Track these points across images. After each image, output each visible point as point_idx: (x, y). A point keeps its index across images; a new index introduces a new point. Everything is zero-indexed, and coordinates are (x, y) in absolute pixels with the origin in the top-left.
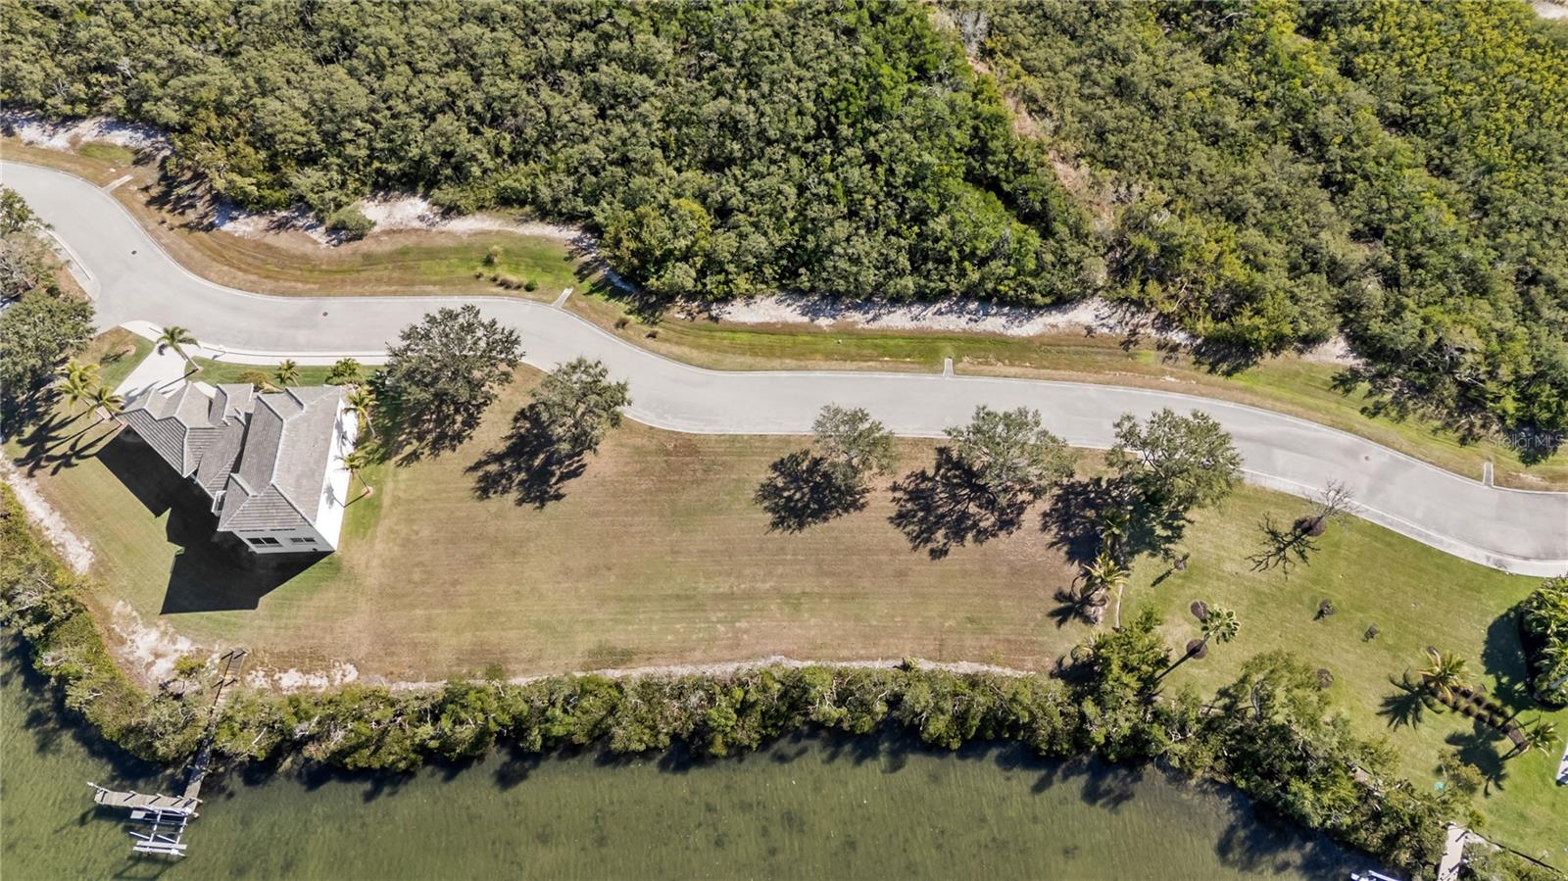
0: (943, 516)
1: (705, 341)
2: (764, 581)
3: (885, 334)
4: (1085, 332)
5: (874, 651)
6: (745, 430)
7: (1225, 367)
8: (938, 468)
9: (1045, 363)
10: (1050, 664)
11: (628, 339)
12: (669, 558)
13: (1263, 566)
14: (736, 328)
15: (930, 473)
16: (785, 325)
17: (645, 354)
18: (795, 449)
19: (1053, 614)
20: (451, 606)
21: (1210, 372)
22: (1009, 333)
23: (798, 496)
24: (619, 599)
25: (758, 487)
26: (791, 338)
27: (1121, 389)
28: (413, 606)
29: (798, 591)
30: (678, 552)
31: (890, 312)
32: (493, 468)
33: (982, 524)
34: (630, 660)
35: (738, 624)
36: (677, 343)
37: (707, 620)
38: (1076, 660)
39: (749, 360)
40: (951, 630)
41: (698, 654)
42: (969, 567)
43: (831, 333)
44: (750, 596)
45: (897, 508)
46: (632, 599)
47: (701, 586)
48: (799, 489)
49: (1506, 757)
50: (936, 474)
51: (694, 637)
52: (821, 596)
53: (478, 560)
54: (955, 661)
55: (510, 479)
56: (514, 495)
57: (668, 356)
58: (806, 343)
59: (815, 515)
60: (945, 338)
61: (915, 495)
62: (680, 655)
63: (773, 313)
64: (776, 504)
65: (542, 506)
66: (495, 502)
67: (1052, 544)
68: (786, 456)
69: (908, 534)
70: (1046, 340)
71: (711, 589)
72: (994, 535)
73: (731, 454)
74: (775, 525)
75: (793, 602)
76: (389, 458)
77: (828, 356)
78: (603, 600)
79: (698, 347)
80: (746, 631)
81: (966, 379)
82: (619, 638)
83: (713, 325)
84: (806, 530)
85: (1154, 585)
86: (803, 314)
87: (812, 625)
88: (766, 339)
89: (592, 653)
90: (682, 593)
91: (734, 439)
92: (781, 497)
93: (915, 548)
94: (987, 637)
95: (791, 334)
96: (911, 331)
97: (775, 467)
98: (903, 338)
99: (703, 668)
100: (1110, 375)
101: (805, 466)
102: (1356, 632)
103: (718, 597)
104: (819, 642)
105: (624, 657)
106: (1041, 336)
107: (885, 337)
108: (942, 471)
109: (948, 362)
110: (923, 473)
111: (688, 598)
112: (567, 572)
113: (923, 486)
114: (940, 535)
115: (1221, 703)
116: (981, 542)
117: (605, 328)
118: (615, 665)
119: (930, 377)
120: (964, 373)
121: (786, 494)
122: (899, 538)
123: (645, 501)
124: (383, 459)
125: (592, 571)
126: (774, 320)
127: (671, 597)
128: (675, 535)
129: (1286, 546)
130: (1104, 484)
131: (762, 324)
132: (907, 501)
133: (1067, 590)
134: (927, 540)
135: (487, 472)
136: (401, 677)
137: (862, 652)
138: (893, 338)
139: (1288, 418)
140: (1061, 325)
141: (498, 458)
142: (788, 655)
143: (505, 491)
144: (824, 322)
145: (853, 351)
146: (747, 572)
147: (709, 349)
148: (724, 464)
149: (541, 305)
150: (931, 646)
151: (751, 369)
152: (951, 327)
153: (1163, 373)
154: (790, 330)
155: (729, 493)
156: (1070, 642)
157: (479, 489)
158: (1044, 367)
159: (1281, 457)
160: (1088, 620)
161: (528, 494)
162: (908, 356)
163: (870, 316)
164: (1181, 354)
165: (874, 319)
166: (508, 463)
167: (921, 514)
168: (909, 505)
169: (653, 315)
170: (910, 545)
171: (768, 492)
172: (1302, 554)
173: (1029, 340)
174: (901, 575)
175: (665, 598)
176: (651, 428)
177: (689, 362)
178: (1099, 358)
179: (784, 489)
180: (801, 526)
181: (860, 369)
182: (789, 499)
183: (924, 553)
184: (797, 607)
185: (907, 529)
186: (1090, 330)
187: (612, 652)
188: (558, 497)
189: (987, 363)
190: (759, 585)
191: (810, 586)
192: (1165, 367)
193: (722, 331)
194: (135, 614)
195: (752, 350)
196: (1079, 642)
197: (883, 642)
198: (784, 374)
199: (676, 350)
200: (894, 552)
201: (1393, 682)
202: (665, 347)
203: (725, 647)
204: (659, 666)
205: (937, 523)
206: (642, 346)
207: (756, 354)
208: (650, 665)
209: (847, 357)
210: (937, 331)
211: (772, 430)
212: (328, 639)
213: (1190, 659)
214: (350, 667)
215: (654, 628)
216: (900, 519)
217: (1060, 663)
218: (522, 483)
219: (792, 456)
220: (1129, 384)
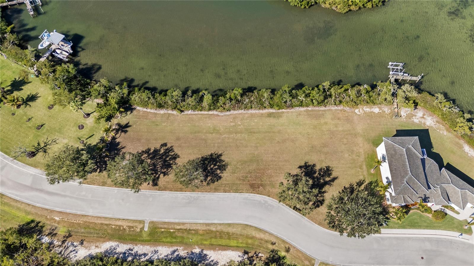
0: (160, 158)
1: (250, 241)
2: (225, 137)
3: (171, 244)
4: (85, 243)
5: (190, 116)
6: (233, 195)
7: (33, 225)
8: (158, 178)
9: (106, 227)
10: (135, 112)
11: (284, 241)
12: (258, 145)
13: (54, 141)
14: (236, 248)
15: (162, 175)
16: (214, 249)
17: (275, 233)
18: (213, 186)
19: (130, 126)
20: (330, 131)
21: (39, 222)
22: (116, 243)
23: (212, 166)
24: (274, 132)
25: (227, 169)
26: (212, 243)
27: (79, 213)
28: (343, 131)
29: (214, 134)
30: (255, 147)
31: (167, 256)
32: (327, 179)
33: (147, 155)
34: (268, 114)
35: (234, 124)
36: (262, 240)
37: (244, 126)
38: (126, 113)
39: (231, 230)
40: (164, 122)
41: (246, 115)
42: (154, 142)
43: (195, 245)
44: (230, 133)
45: (176, 161)
46: (269, 132)
47: (246, 136)
48: (212, 169)
49: (9, 86)
50: (160, 175)
51: (248, 121)
52: (206, 133)
53: (325, 145)
54: (165, 113)
55: (319, 174)
56: (317, 168)
57: (265, 232)
58: (206, 240)
59: (206, 159)
60: (146, 241)
61: (169, 166)
62: (252, 115)
63: (220, 257)
64: (220, 163)
65: (306, 163)
66: (324, 165)
67: (123, 148)
68: (216, 183)
69: (173, 151)
70: (102, 239)
71: (243, 135)
72: (143, 151)
73: (237, 184)
74: (221, 155)
75: (215, 130)
76: (368, 184)
77: (196, 232)
78: (279, 132)
79: (253, 238)
80: (231, 122)
81: (140, 218)
82: (272, 121)
83: (247, 250)
84: (210, 153)
85: (93, 135)
86: (206, 255)
87: (209, 124)
88: (223, 242)
89: (281, 117)
90: (253, 134)
91: (236, 191)
92: (218, 166)
93: (172, 147)
94: (153, 120)
95: (212, 245)
96: (159, 245)
97: (220, 178)
98: (163, 242)
99: (245, 112)
100: (81, 221)
101: (209, 178)
102: (34, 120)
103: (241, 132)
104: (207, 119)
105: (270, 115)
106: (104, 242)
107: (171, 243)
108: (157, 176)
109: (146, 229)
110: (164, 175)
111: (251, 132)
112: (293, 141)
113: (165, 170)
114: (162, 151)
115: (85, 101)
116: (148, 149)
117: (294, 248)
118: (273, 113)
119: (155, 219)
120: (140, 222)
121: (216, 167)
122: (177, 151)
123: (269, 166)
124: (371, 183)
125: (284, 141)
126: (220, 252)
127: (257, 133)
128: (256, 153)
129: (43, 148)
130: (98, 170)
131: (225, 250)
132: (172, 164)
133: (123, 134)
134: (167, 150)
135: (329, 177)
136: (341, 110)
137: (194, 116)
138: (167, 242)
139: (18, 198)
140: (93, 247)
141: (326, 183)
142: (218, 115)
143: (321, 170)
144: (197, 250)
145: (185, 235)
146: (231, 140)
147: (248, 237)
148: (240, 180)
149: (325, 262)
150: (172, 118)
151: (229, 225)
152: (142, 247)
153: (59, 223)
154: (212, 247)
155: (237, 168)
156: (126, 118)
157: (331, 171)
158: (106, 225)
159: (28, 182)
160: (119, 124)
161: (312, 168)
162: (162, 232)
163: (176, 253)
164: (47, 232)
165: (174, 251)
166: (322, 181)
167: (168, 159)
168: (171, 162)
169: (274, 256)
170: (173, 148)
171: (223, 168)
172: (39, 144)
173: (109, 240)
174: (178, 139)
175: (259, 132)
176: (269, 196)
177: (256, 229)
178: (83, 230)
179: (217, 169)
180: (212, 155)
181: (183, 224)
182: (215, 165)
183: (169, 146)
184: (214, 129)
185: (174, 153)
186: (82, 243)
187: (274, 117)
188: (300, 167)
189: (130, 227)
190: (227, 136)
191: (210, 136)
192: (56, 225)
193: (242, 247)
194: (438, 131)
195: (229, 236)
196: (124, 118)
197: (187, 119)
198: (216, 222)
199: (262, 236)
200: (180, 146)
201: (30, 106)
202: (267, 237)
203: (237, 118)
204: (258, 113)
205: (163, 155)
206: (277, 238)
207: (228, 233)
208: (262, 113)
209: (188, 231)
210: (148, 245)
211: (221, 195)
212: (369, 121)
213: (90, 113)
214: (358, 113)
215: (261, 123)
216: (175, 157)
217: (132, 112)
218: (315, 173)
219: (214, 183)
220: (75, 215)
